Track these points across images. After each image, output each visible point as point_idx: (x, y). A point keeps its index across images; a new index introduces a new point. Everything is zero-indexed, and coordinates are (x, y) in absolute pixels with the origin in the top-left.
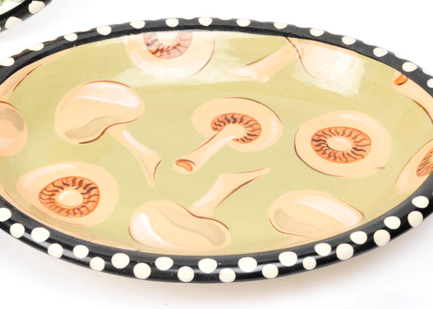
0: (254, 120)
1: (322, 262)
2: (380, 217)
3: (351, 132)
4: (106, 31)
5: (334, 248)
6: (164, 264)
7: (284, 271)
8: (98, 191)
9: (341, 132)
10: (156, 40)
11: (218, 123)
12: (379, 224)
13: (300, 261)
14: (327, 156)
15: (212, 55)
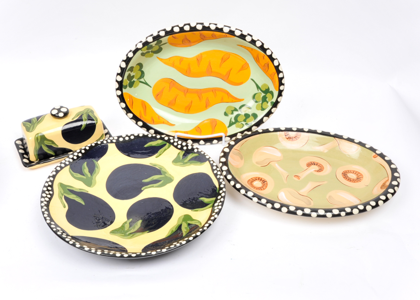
0: (321, 165)
1: (347, 214)
2: (368, 201)
3: (356, 173)
4: (272, 130)
5: (352, 210)
6: (292, 209)
7: (334, 216)
8: (267, 183)
9: (352, 172)
10: (289, 134)
11: (309, 164)
12: (368, 203)
13: (340, 213)
14: (347, 179)
15: (308, 141)
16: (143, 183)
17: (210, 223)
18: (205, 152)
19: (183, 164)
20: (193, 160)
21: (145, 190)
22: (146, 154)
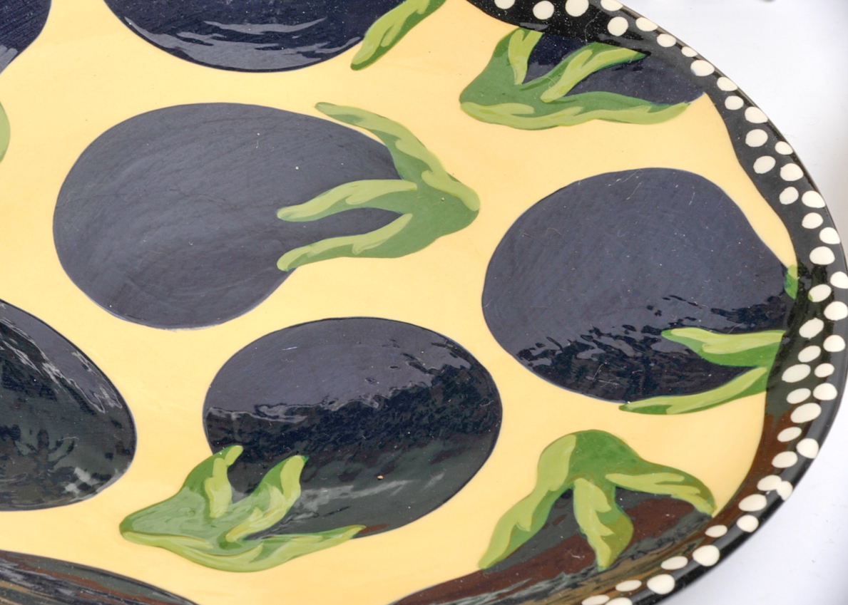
16: (286, 225)
17: (774, 492)
18: (684, 39)
19: (538, 114)
20: (603, 90)
21: (301, 271)
22: (293, 46)
